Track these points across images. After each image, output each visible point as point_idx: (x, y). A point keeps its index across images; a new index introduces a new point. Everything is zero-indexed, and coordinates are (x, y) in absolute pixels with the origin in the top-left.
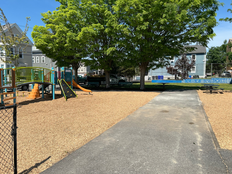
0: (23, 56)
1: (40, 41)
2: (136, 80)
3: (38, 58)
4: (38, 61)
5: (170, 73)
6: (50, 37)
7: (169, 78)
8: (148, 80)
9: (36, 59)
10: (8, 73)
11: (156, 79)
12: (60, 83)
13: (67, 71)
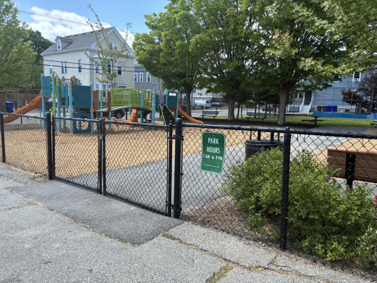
0: (122, 72)
1: (142, 53)
2: (290, 112)
3: (141, 74)
4: (141, 79)
5: (347, 102)
6: (155, 48)
7: (347, 111)
8: (310, 112)
9: (139, 76)
10: (104, 96)
11: (323, 111)
12: (162, 110)
13: (171, 94)
